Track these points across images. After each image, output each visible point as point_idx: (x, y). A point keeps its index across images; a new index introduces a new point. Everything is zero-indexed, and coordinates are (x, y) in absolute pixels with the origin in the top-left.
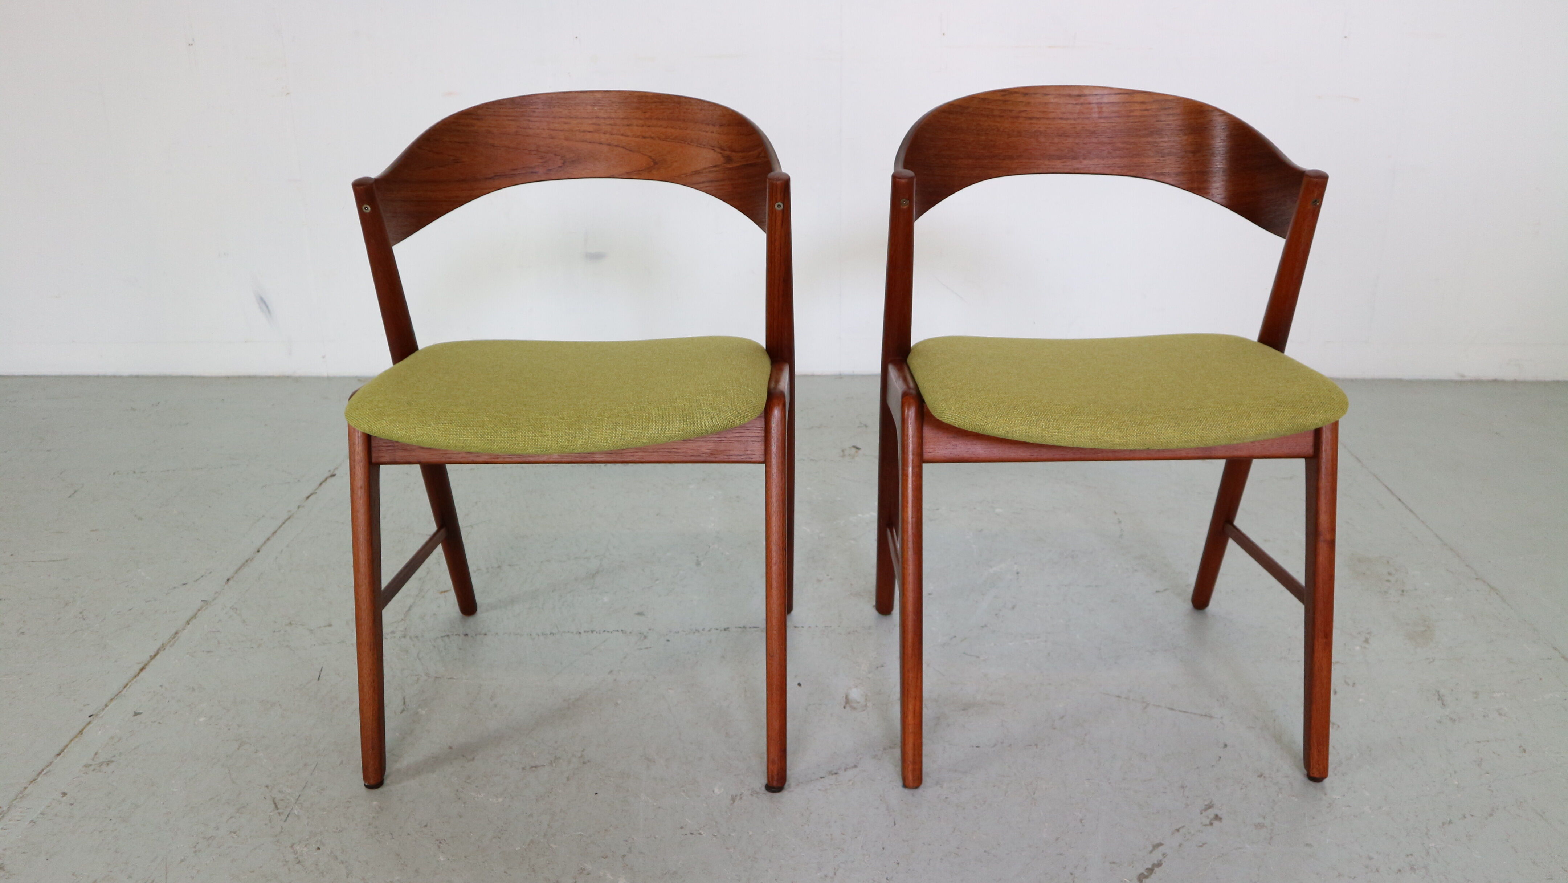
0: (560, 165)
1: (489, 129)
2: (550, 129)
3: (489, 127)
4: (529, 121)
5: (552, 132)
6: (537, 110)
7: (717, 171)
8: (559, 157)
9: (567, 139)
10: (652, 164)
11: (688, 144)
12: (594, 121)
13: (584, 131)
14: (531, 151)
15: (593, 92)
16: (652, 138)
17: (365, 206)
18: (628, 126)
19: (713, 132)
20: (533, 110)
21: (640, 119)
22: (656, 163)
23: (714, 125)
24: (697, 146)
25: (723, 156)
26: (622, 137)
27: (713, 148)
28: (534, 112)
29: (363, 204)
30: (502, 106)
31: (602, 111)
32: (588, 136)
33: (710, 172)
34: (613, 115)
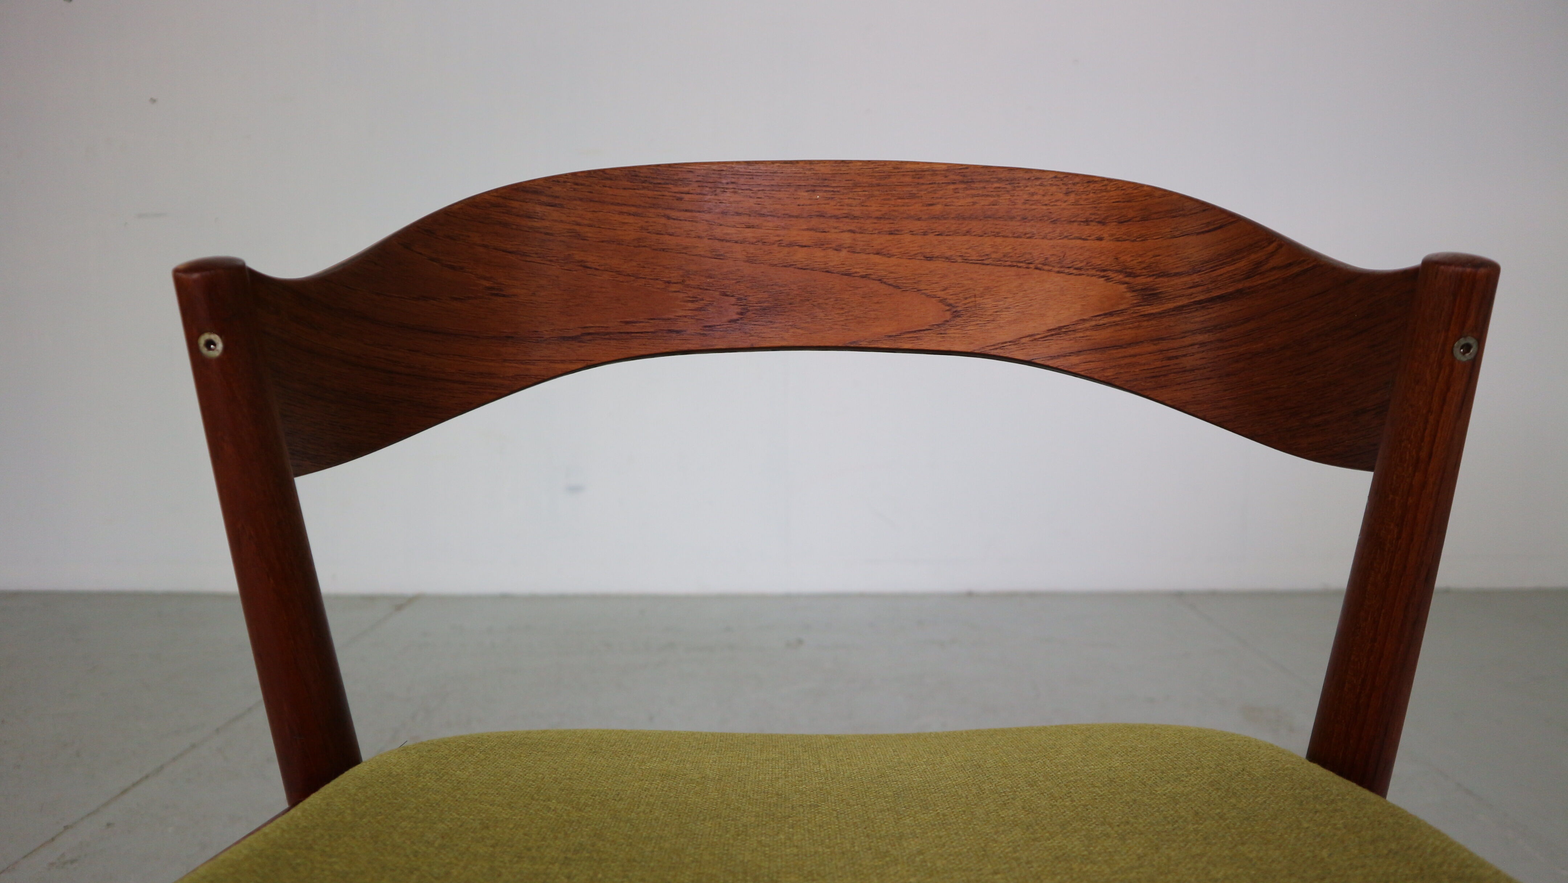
0: (735, 317)
1: (577, 228)
2: (713, 238)
3: (578, 224)
4: (669, 218)
5: (717, 245)
6: (686, 197)
7: (1116, 324)
8: (733, 300)
9: (750, 260)
10: (948, 316)
11: (1036, 268)
12: (814, 222)
13: (791, 245)
14: (669, 282)
15: (811, 162)
16: (948, 259)
17: (206, 336)
18: (891, 233)
19: (1100, 239)
20: (678, 195)
21: (919, 219)
22: (956, 315)
23: (1102, 223)
24: (1058, 272)
25: (1132, 289)
26: (877, 259)
27: (1103, 272)
28: (680, 199)
29: (201, 333)
30: (608, 182)
31: (832, 203)
32: (800, 255)
33: (1097, 327)
34: (857, 211)
